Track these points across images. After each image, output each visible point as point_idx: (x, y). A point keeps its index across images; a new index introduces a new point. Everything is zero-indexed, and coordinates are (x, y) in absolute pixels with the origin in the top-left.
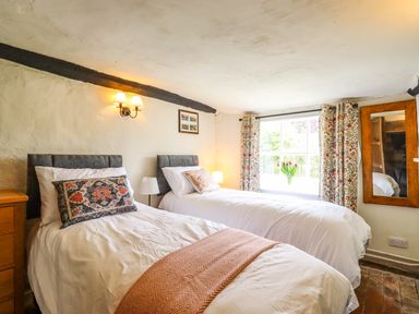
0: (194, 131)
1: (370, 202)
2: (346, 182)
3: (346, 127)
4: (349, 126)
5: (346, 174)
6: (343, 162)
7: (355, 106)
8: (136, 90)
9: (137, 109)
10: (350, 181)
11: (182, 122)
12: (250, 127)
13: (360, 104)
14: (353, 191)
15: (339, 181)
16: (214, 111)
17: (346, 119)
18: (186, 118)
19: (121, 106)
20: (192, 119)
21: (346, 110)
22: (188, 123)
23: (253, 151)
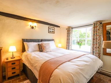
0: (53, 32)
1: (105, 55)
2: (97, 48)
3: (98, 30)
4: (99, 30)
5: (97, 45)
6: (96, 42)
7: (101, 23)
8: (35, 21)
9: (35, 27)
10: (98, 48)
11: (50, 30)
12: (70, 31)
13: (103, 23)
14: (99, 51)
15: (95, 48)
16: (59, 27)
17: (98, 28)
18: (51, 29)
19: (31, 26)
20: (52, 29)
21: (98, 25)
22: (51, 30)
23: (70, 38)
